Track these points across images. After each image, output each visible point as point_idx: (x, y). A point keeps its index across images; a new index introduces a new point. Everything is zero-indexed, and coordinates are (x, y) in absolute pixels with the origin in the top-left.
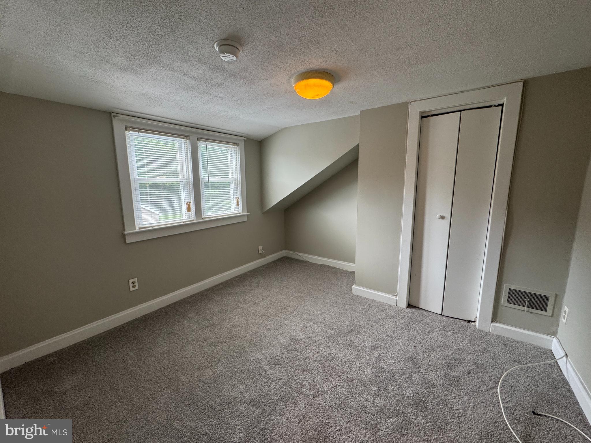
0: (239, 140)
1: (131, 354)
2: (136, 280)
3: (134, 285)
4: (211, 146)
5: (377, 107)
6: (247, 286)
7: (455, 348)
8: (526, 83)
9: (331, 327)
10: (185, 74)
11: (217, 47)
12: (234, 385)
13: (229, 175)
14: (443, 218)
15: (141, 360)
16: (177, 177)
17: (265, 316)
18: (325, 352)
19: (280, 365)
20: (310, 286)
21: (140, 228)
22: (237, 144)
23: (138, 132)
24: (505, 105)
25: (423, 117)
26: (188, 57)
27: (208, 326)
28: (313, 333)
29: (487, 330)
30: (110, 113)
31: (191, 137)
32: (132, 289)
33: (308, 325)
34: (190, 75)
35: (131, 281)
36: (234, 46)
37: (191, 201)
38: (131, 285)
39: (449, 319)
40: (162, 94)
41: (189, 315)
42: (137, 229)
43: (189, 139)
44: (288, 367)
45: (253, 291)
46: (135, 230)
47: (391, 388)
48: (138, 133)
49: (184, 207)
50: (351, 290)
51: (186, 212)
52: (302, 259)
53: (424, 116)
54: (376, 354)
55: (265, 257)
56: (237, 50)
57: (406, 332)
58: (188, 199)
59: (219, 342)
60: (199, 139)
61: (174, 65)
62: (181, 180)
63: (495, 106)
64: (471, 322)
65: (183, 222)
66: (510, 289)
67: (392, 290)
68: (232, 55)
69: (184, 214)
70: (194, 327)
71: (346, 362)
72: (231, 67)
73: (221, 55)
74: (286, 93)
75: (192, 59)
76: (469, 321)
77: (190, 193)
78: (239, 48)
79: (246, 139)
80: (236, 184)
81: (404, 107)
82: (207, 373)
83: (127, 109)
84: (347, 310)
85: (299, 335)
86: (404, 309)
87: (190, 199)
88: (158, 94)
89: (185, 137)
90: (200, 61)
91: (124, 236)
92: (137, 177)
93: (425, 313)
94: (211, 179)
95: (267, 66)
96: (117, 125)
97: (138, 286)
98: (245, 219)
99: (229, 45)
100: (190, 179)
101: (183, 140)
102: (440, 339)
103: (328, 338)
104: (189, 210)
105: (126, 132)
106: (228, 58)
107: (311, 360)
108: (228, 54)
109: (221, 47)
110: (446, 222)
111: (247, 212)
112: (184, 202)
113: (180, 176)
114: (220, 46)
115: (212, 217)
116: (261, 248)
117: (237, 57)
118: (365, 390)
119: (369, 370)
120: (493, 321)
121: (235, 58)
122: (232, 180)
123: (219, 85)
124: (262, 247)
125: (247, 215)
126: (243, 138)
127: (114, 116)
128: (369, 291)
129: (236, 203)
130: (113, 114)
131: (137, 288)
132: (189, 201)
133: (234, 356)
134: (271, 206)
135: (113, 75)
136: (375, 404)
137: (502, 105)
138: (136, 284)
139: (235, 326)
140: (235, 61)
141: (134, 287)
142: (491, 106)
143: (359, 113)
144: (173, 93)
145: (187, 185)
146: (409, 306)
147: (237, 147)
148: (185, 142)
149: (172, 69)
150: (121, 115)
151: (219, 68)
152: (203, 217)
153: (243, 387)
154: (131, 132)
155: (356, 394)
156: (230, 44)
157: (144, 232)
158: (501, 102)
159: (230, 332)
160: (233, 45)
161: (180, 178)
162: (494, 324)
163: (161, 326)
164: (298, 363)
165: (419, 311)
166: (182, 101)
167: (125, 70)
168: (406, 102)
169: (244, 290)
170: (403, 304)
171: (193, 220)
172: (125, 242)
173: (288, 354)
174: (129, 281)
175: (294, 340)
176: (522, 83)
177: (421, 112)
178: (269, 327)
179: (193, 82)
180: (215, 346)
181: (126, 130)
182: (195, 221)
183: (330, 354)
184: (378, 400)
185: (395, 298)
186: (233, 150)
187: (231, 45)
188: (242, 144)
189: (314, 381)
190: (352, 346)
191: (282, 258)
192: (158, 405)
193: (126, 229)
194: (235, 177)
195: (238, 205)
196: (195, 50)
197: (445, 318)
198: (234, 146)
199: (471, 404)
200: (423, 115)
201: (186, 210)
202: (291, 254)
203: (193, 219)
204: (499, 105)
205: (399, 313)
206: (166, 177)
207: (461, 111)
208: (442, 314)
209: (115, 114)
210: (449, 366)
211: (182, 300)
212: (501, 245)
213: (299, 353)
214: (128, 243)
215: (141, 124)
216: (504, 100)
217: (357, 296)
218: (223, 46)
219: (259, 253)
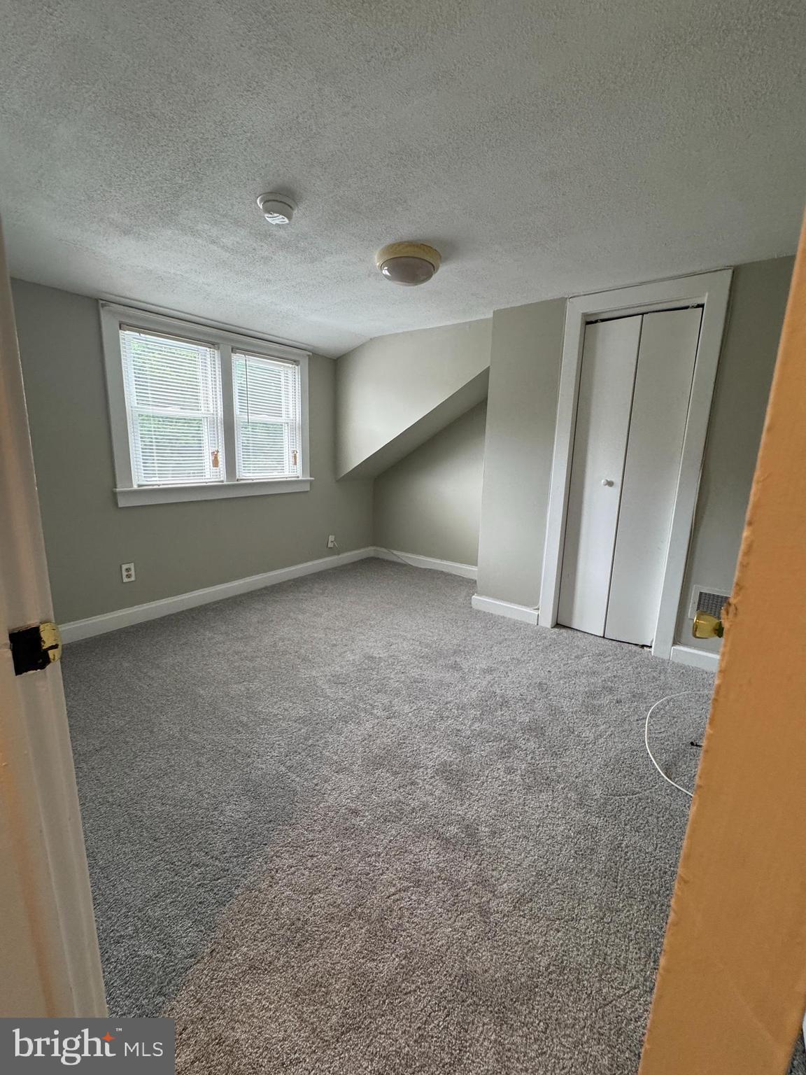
0: (299, 355)
1: (126, 665)
2: (132, 566)
3: (129, 573)
4: (254, 361)
5: (519, 304)
6: (305, 592)
7: (609, 675)
8: (736, 271)
9: (427, 646)
10: (213, 242)
11: (260, 203)
12: (276, 702)
13: (282, 412)
14: (610, 484)
15: (142, 672)
16: (198, 410)
17: (330, 629)
18: (415, 673)
19: (346, 684)
20: (405, 596)
21: (139, 486)
22: (296, 362)
23: (139, 332)
24: (705, 307)
25: (588, 323)
26: (219, 216)
27: (242, 638)
28: (400, 652)
29: (666, 657)
30: (97, 300)
31: (221, 346)
32: (125, 580)
33: (394, 642)
34: (222, 244)
35: (124, 567)
36: (285, 203)
37: (220, 450)
38: (124, 573)
39: (614, 642)
40: (178, 273)
41: (213, 625)
42: (135, 487)
43: (218, 349)
44: (355, 687)
45: (316, 599)
46: (132, 486)
47: (499, 713)
48: (138, 334)
49: (208, 460)
50: (471, 604)
51: (212, 467)
52: (399, 561)
53: (590, 322)
54: (489, 677)
55: (339, 554)
56: (289, 208)
57: (541, 655)
58: (215, 447)
59: (257, 657)
60: (234, 350)
61: (199, 228)
62: (204, 416)
63: (693, 307)
64: (645, 648)
65: (207, 483)
66: (701, 593)
67: (532, 601)
68: (281, 216)
69: (208, 470)
70: (219, 638)
71: (442, 685)
72: (282, 233)
73: (266, 215)
74: (369, 276)
75: (224, 220)
76: (643, 646)
77: (218, 440)
78: (292, 206)
79: (311, 354)
80: (293, 429)
81: (559, 305)
82: (237, 689)
83: (123, 295)
84: (458, 627)
85: (379, 652)
86: (546, 628)
87: (218, 447)
88: (173, 271)
89: (213, 345)
90: (236, 222)
91: (115, 495)
92: (136, 405)
93: (579, 634)
94: (253, 418)
95: (335, 234)
96: (107, 322)
97: (135, 575)
98: (307, 488)
99: (277, 201)
100: (219, 415)
101: (208, 349)
102: (591, 664)
103: (422, 657)
104: (216, 463)
105: (120, 331)
106: (277, 219)
107: (391, 681)
108: (275, 215)
109: (266, 204)
110: (615, 491)
111: (311, 477)
112: (207, 450)
113: (202, 408)
114: (265, 202)
115: (252, 480)
116: (331, 538)
117: (289, 218)
118: (462, 713)
119: (474, 694)
120: (674, 643)
121: (286, 221)
122: (287, 421)
123: (266, 260)
124: (333, 537)
125: (311, 482)
126: (309, 353)
127: (103, 306)
128: (497, 603)
129: (292, 460)
130: (101, 302)
131: (133, 579)
132: (216, 449)
133: (278, 672)
134: (351, 469)
135: (106, 240)
136: (473, 728)
137: (702, 306)
138: (133, 572)
139: (282, 639)
140: (287, 224)
141: (128, 576)
142: (686, 308)
143: (490, 315)
144: (196, 272)
145: (213, 423)
146: (557, 625)
147: (297, 367)
148: (211, 352)
149: (194, 233)
150: (114, 305)
151: (265, 234)
152: (237, 477)
153: (287, 705)
154: (127, 332)
155: (448, 717)
156: (278, 199)
157: (143, 492)
158: (700, 302)
159: (275, 645)
160: (283, 200)
161: (203, 411)
162: (677, 647)
163: (169, 636)
164: (372, 683)
165: (570, 631)
166: (209, 285)
167: (126, 232)
168: (562, 298)
169: (301, 598)
170: (547, 621)
171: (222, 481)
172: (116, 504)
173: (359, 673)
174: (121, 567)
175: (371, 658)
176: (730, 271)
177: (585, 315)
178: (335, 642)
179: (225, 255)
180: (250, 660)
181: (120, 329)
182: (225, 483)
183: (421, 675)
184: (477, 725)
185: (536, 613)
186: (290, 371)
187: (281, 202)
188: (305, 362)
189: (390, 702)
190: (456, 667)
191: (368, 558)
192: (168, 718)
193: (118, 486)
194: (291, 416)
195: (295, 464)
196: (230, 207)
197: (607, 641)
198: (291, 366)
199: (609, 733)
200: (588, 320)
201: (212, 465)
202: (383, 553)
203: (222, 479)
204: (699, 306)
205: (538, 633)
206: (182, 408)
207: (643, 314)
208: (604, 637)
209: (104, 302)
210: (591, 695)
211: (201, 606)
212: (690, 526)
213: (374, 673)
214: (121, 508)
215: (146, 320)
216: (704, 300)
217: (479, 611)
218: (270, 203)
219: (329, 546)
